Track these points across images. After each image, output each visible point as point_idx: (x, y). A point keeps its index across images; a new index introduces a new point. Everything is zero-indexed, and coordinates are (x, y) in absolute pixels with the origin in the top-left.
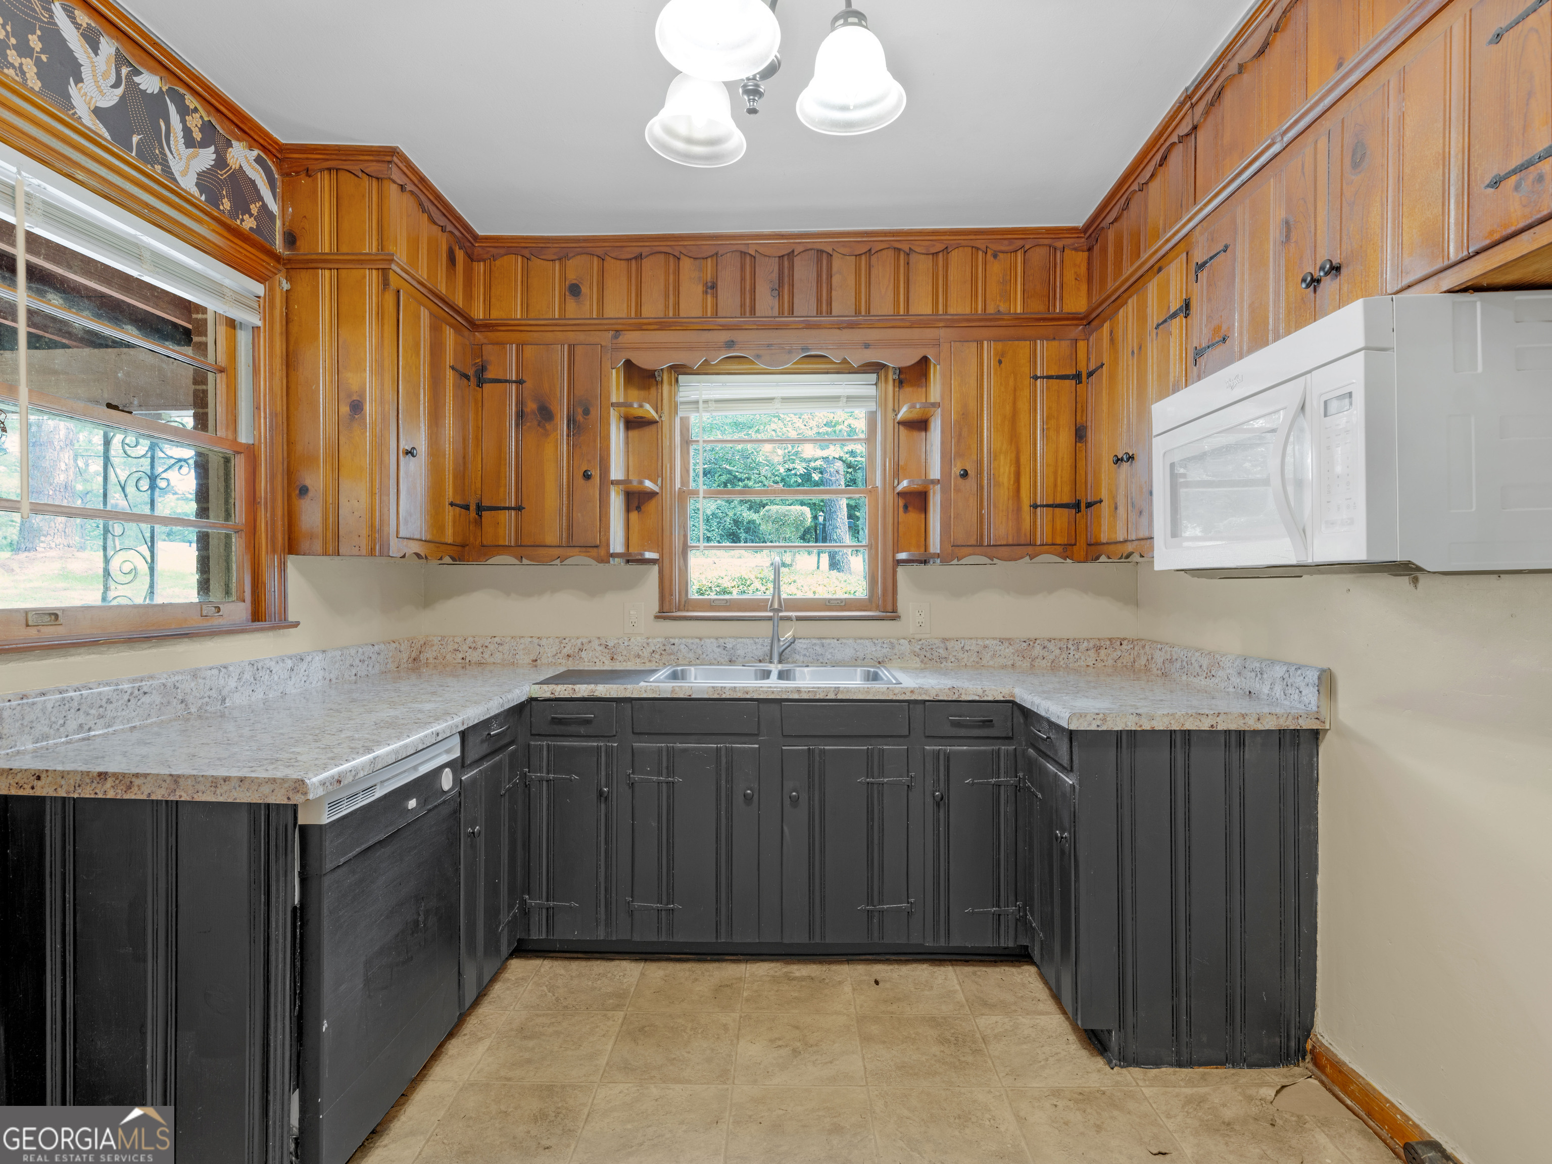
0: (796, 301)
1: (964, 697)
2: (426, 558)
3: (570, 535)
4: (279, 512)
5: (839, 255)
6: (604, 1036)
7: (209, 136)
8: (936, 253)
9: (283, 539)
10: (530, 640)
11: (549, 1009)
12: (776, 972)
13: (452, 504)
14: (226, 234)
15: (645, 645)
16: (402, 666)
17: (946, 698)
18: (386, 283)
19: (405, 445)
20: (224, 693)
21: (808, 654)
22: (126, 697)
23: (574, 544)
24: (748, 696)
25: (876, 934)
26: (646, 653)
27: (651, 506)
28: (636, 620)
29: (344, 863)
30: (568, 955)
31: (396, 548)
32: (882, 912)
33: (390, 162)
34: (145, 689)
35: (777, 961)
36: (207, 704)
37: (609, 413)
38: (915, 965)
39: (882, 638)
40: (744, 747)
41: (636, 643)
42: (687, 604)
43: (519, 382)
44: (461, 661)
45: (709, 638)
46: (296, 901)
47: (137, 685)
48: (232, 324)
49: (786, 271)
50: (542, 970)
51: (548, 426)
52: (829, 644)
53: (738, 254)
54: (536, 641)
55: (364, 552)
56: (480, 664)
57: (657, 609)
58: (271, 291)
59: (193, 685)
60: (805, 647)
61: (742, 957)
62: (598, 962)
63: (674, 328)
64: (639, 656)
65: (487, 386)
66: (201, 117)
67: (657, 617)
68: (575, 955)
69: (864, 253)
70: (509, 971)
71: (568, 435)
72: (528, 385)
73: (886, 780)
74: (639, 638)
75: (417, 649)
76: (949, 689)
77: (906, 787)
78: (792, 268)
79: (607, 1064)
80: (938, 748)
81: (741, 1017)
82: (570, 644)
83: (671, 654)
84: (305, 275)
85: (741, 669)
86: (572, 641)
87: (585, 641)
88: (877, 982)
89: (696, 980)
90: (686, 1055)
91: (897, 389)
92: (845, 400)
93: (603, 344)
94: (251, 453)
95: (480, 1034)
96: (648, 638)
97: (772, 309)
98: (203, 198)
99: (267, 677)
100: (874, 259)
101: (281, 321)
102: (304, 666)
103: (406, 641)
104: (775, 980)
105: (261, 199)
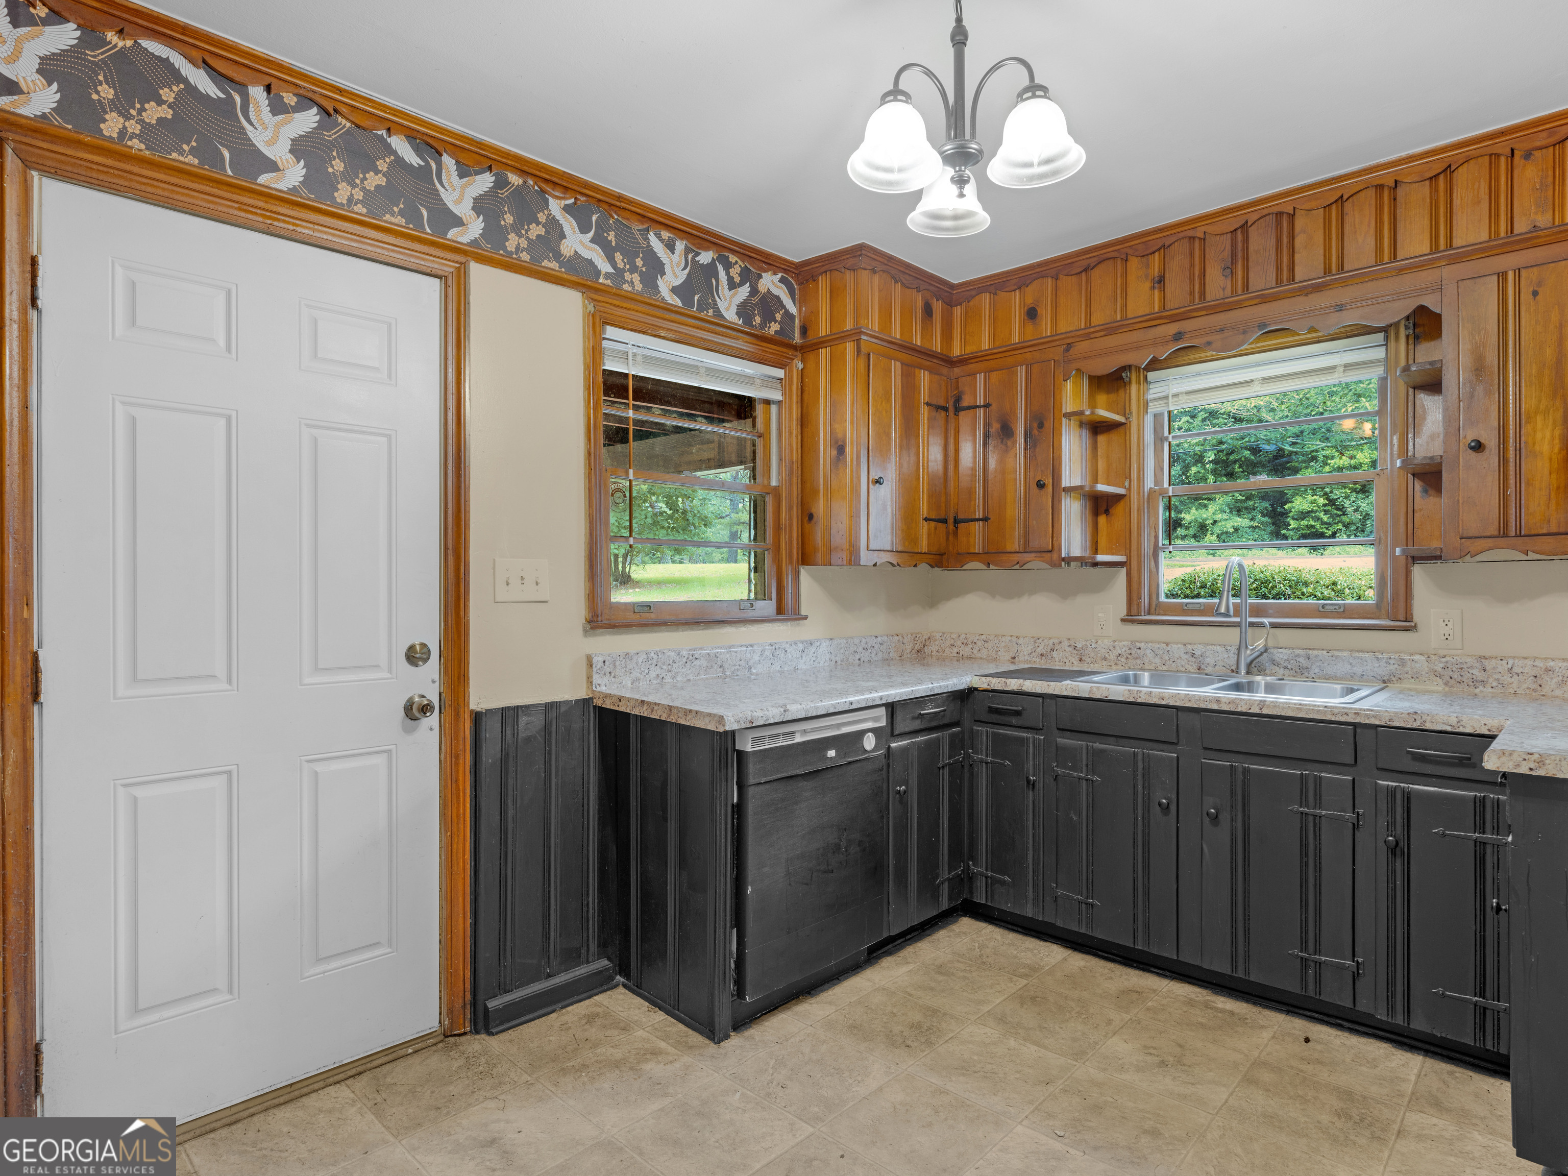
0: (1251, 275)
1: (1428, 726)
2: (898, 565)
3: (1027, 542)
4: (795, 535)
5: (1303, 212)
6: (999, 992)
7: (746, 276)
8: (1435, 176)
9: (798, 554)
10: (1009, 638)
11: (971, 960)
12: (1198, 997)
13: (926, 519)
14: (755, 342)
15: (1111, 648)
16: (905, 656)
17: (1403, 725)
18: (859, 351)
19: (874, 475)
20: (751, 663)
21: (1289, 667)
22: (685, 660)
23: (1030, 550)
24: (1164, 703)
25: (1311, 986)
26: (1112, 656)
27: (1119, 509)
28: (1104, 623)
29: (765, 783)
30: (1010, 926)
31: (866, 558)
32: (1320, 964)
33: (860, 255)
34: (696, 656)
35: (1206, 988)
36: (738, 670)
37: (1061, 424)
38: (1371, 1040)
39: (1388, 653)
40: (1161, 755)
41: (1102, 645)
42: (1155, 607)
43: (987, 406)
44: (956, 655)
45: (1177, 643)
46: (735, 801)
47: (691, 653)
48: (767, 402)
49: (1240, 245)
50: (984, 931)
51: (1009, 443)
52: (1317, 656)
53: (1187, 240)
54: (1014, 639)
55: (845, 562)
56: (970, 658)
57: (1125, 613)
58: (789, 375)
59: (728, 656)
60: (1285, 658)
61: (1168, 974)
62: (1033, 939)
63: (1121, 331)
64: (1105, 659)
65: (962, 413)
66: (740, 266)
67: (1123, 620)
68: (1016, 928)
69: (1336, 201)
70: (958, 925)
71: (1025, 449)
72: (994, 407)
73: (1324, 812)
74: (1106, 641)
75: (921, 642)
76: (1409, 714)
77: (1351, 825)
78: (1246, 240)
79: (988, 1011)
80: (1394, 784)
81: (1131, 1019)
82: (1043, 644)
83: (1137, 658)
84: (811, 356)
85: (1203, 678)
86: (1045, 641)
87: (1056, 641)
88: (1307, 1040)
89: (1111, 978)
90: (1057, 1028)
91: (1411, 347)
92: (1342, 369)
93: (1056, 358)
94: (776, 492)
95: (909, 960)
96: (1115, 641)
97: (1224, 289)
98: (740, 322)
99: (782, 655)
100: (1348, 206)
101: (797, 393)
102: (813, 649)
103: (909, 636)
104: (1190, 1003)
105: (783, 307)
